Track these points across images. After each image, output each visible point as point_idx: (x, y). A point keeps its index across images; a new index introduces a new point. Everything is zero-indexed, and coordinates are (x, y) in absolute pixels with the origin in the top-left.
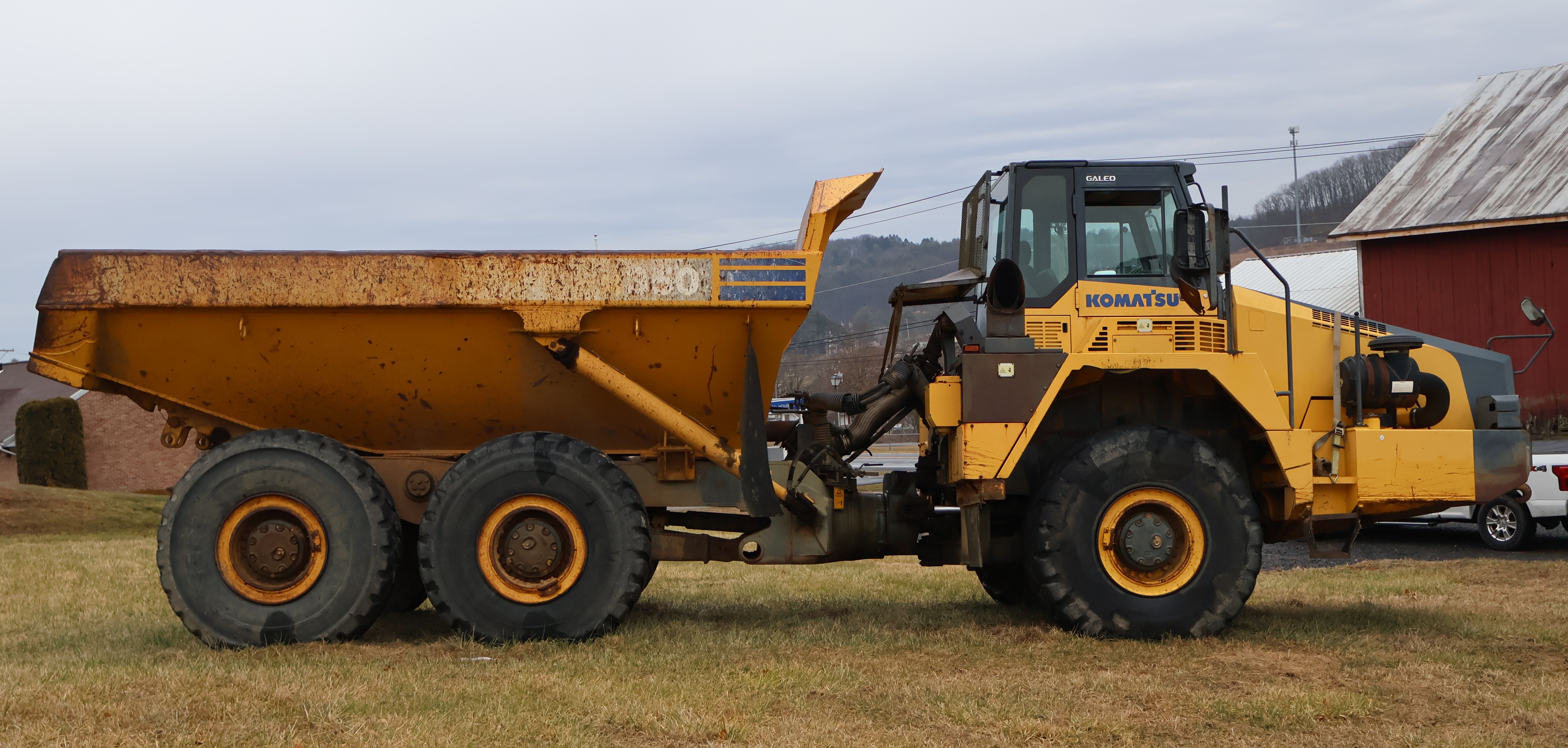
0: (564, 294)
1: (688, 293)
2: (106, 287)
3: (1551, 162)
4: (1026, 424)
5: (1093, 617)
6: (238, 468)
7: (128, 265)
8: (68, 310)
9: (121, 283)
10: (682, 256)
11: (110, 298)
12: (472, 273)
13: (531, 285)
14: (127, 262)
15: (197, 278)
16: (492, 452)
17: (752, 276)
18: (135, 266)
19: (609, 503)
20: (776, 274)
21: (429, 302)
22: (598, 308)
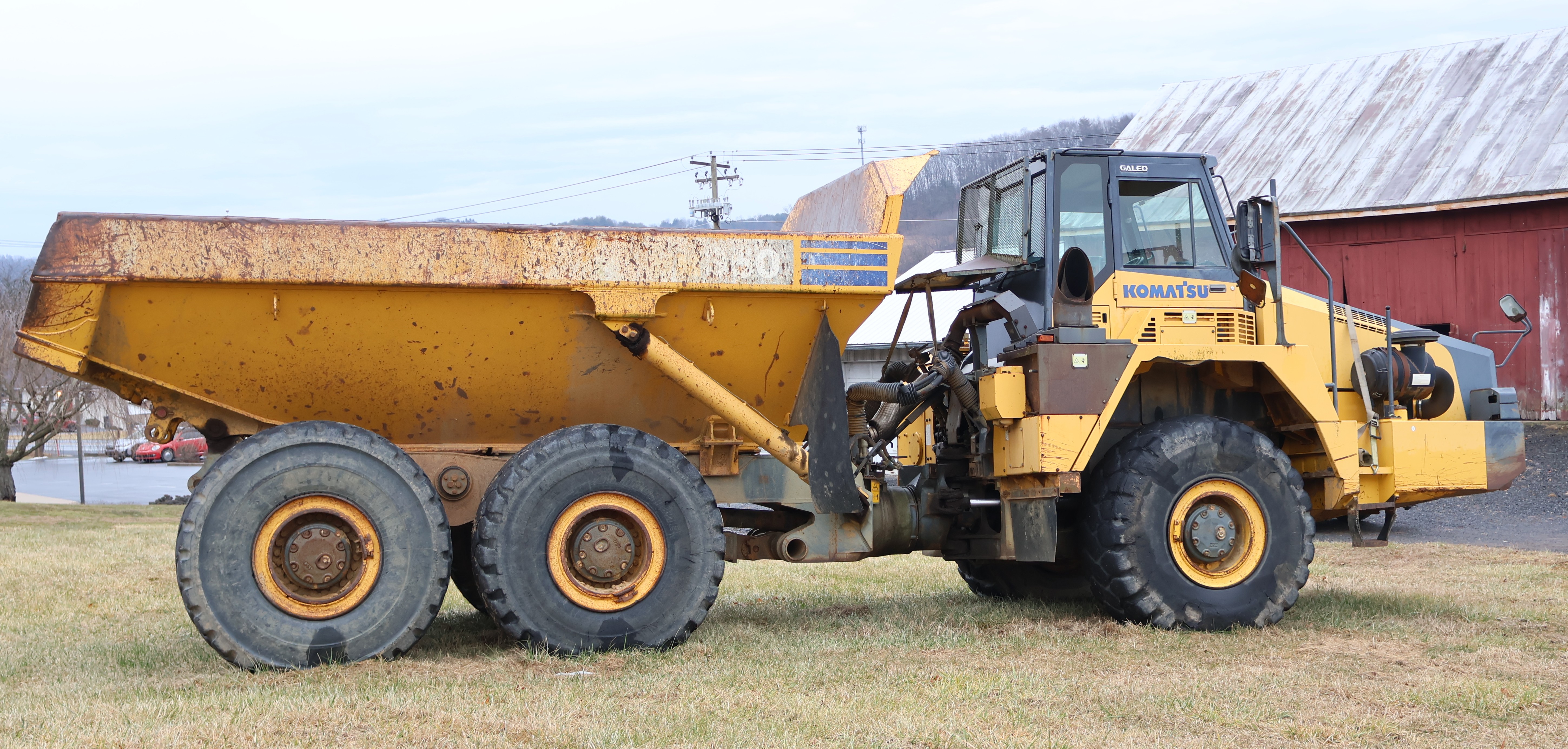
0: (639, 275)
1: (769, 276)
2: (117, 257)
4: (1099, 415)
5: (1167, 610)
6: (278, 465)
7: (144, 232)
8: (70, 282)
9: (135, 253)
10: (762, 236)
11: (123, 270)
12: (539, 250)
13: (604, 264)
14: (142, 228)
15: (226, 249)
16: (563, 447)
17: (834, 260)
18: (152, 233)
19: (689, 501)
21: (492, 281)
22: (675, 291)
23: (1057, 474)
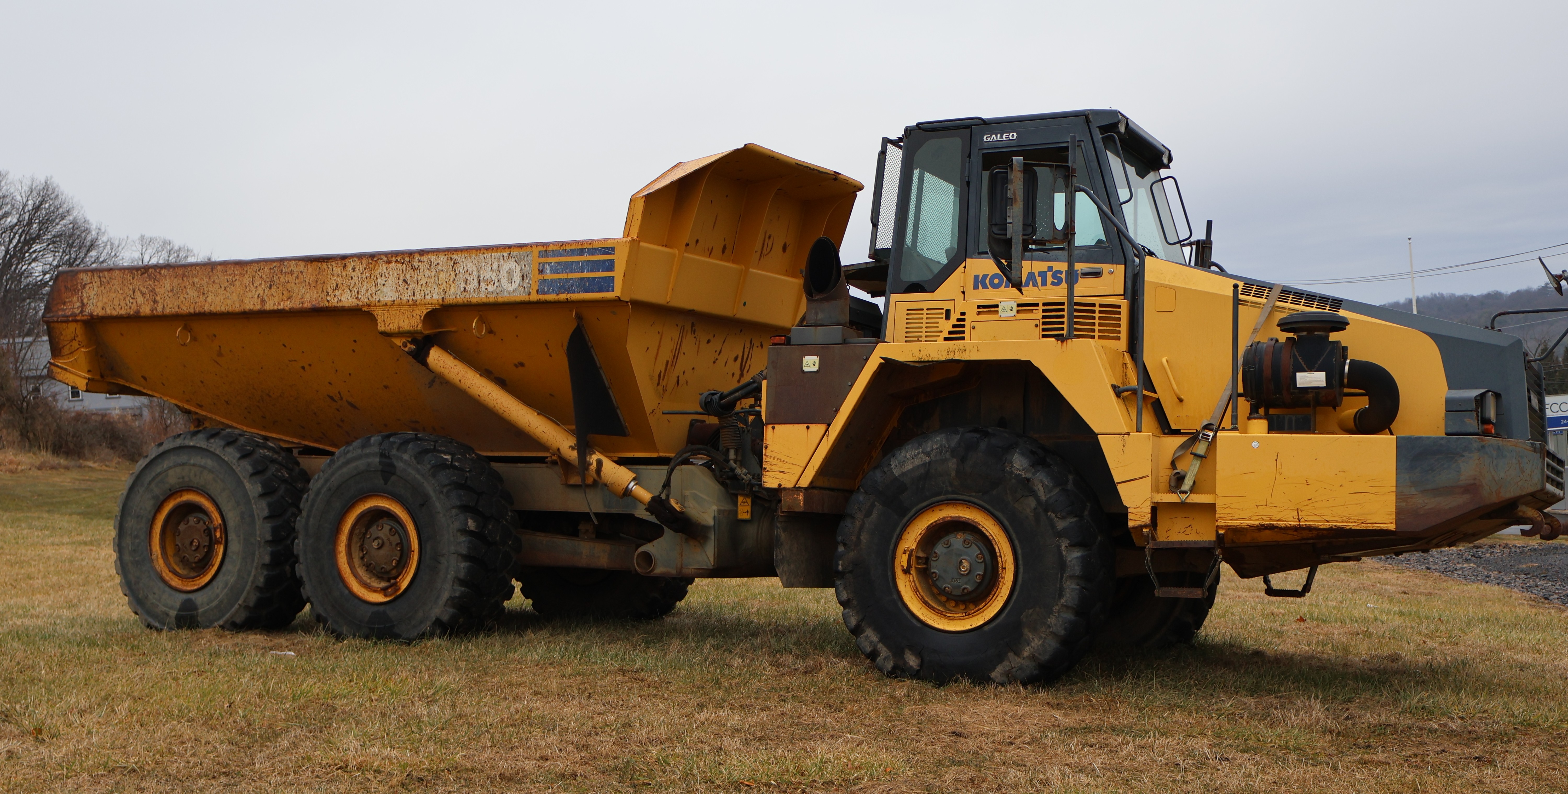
0: (409, 294)
1: (511, 289)
2: (85, 301)
4: (829, 425)
5: (884, 652)
6: (166, 464)
7: (100, 281)
8: (62, 322)
9: (95, 297)
10: (506, 250)
11: (88, 310)
12: (338, 276)
13: (384, 285)
14: (100, 277)
15: (144, 290)
16: (348, 452)
17: (567, 269)
18: (105, 280)
19: (438, 505)
20: (588, 265)
21: (305, 305)
22: (437, 307)
23: (780, 489)
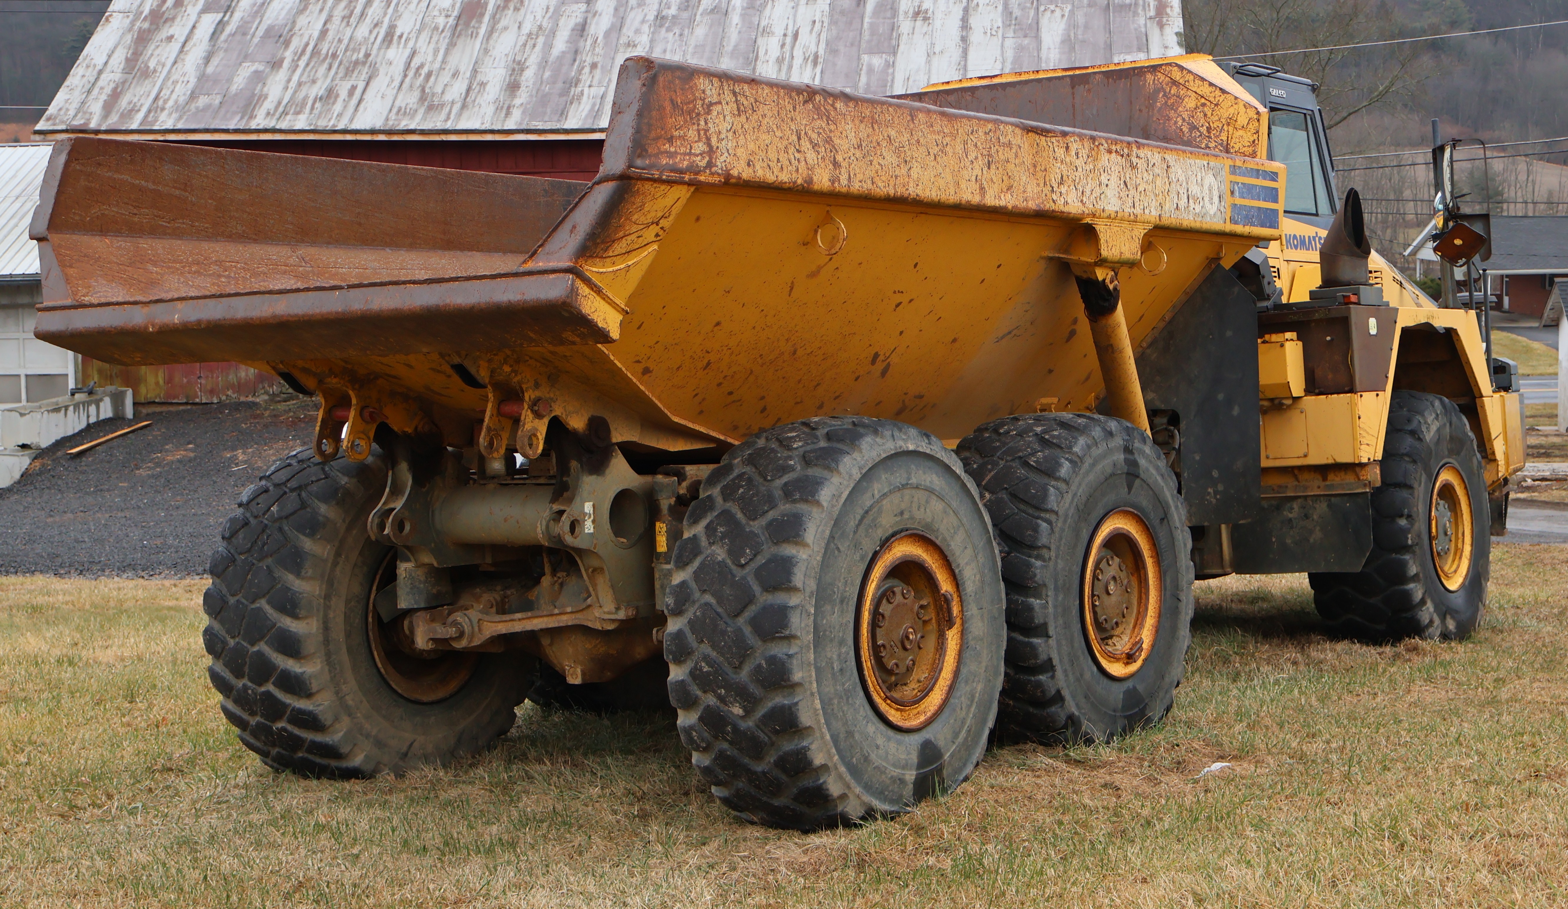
0: (1130, 203)
1: (1212, 212)
2: (714, 142)
3: (326, 65)
4: (1385, 392)
7: (737, 101)
11: (719, 163)
12: (1061, 162)
13: (1107, 186)
15: (815, 137)
17: (1249, 193)
20: (1262, 191)
21: (1030, 204)
22: (1152, 227)
23: (1368, 464)
